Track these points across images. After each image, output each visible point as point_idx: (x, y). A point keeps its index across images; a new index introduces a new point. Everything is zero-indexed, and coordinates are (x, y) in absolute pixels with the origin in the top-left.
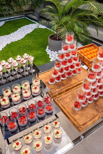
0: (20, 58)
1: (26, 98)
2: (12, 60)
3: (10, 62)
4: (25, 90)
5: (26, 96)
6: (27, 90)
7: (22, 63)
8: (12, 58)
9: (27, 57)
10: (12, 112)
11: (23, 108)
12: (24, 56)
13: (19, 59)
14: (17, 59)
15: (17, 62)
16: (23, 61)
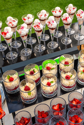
0: (60, 11)
1: (66, 87)
2: (45, 15)
3: (41, 18)
4: (65, 72)
5: (68, 86)
6: (69, 74)
7: (65, 22)
8: (46, 11)
9: (73, 11)
10: (39, 111)
11: (60, 105)
12: (67, 10)
13: (58, 14)
14: (54, 13)
15: (55, 20)
16: (66, 19)
